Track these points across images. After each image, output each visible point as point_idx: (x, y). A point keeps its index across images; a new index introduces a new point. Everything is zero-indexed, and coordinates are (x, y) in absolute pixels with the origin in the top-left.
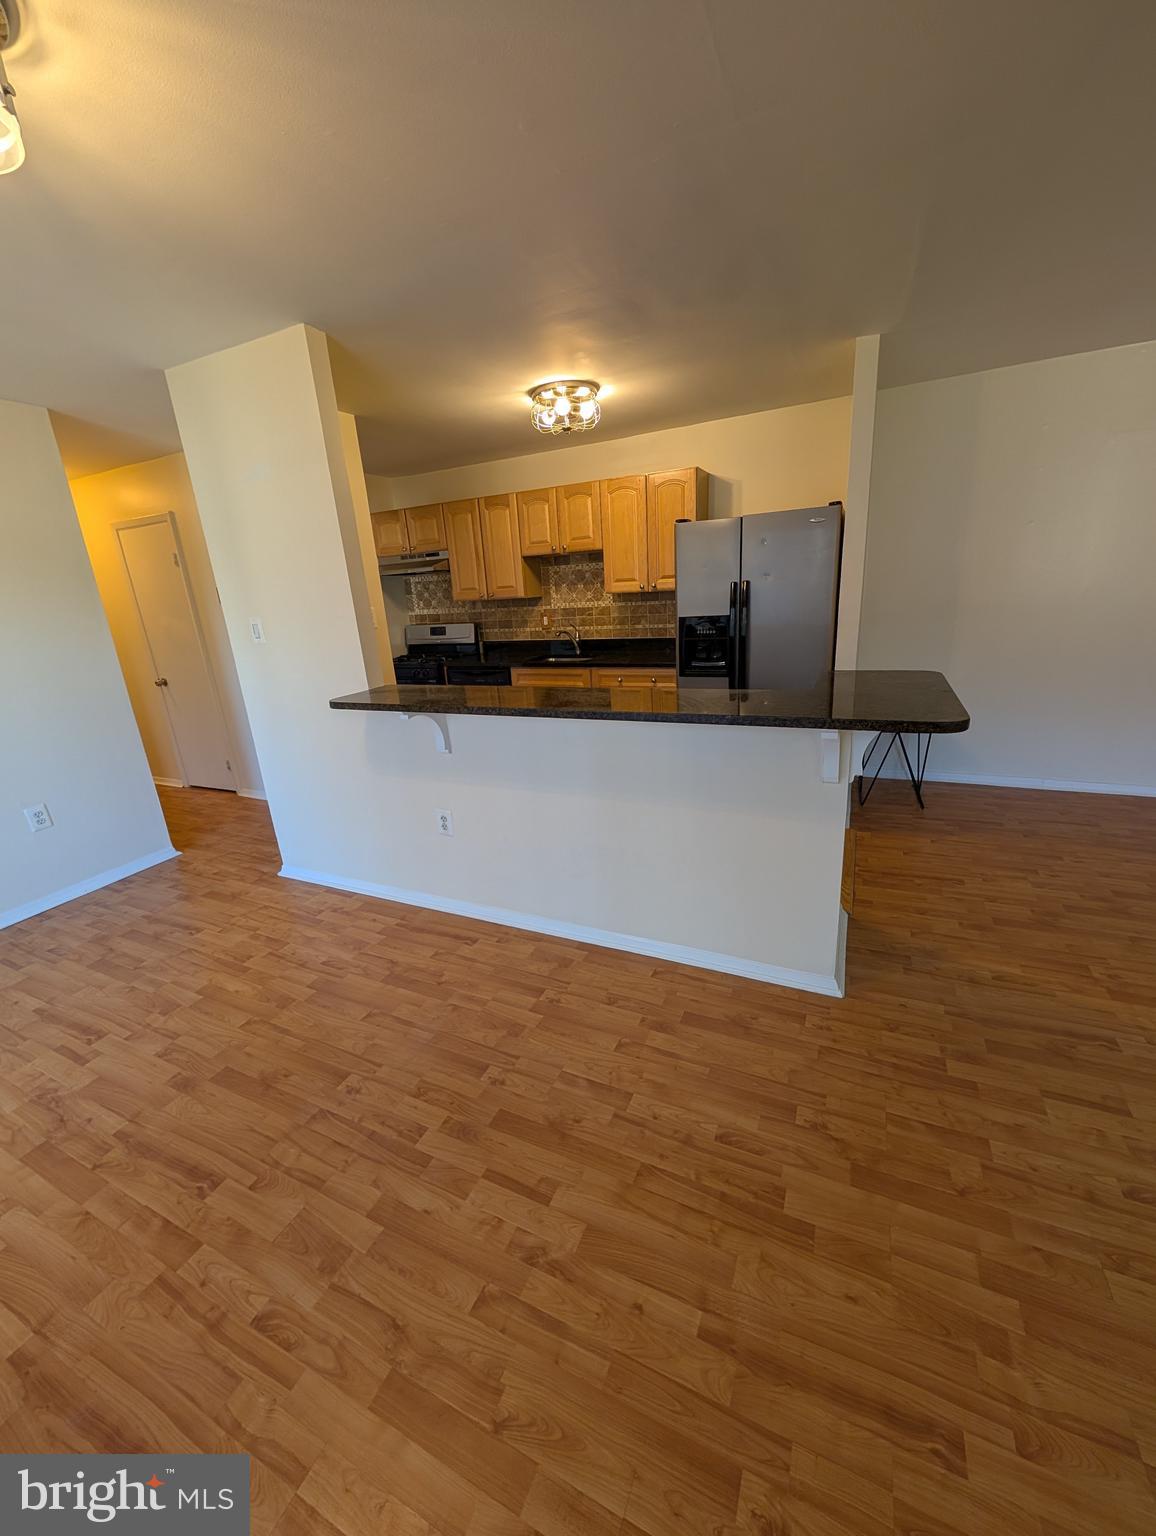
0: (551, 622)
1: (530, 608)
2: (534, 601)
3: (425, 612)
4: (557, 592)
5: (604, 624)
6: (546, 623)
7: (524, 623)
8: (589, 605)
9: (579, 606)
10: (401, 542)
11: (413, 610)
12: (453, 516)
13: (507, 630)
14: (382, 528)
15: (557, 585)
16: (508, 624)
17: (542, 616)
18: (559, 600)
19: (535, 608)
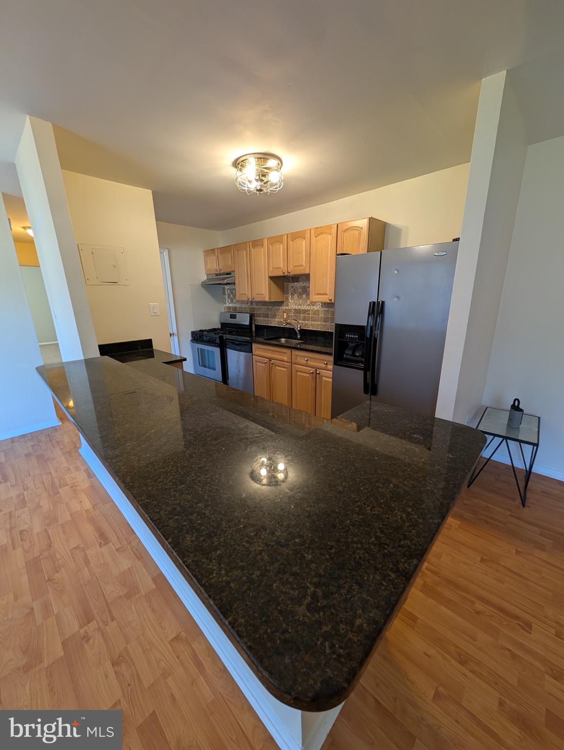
0: (288, 316)
1: (278, 307)
2: (281, 303)
3: (231, 305)
4: (292, 299)
5: (316, 321)
6: (285, 317)
7: (274, 316)
8: (308, 308)
9: (303, 308)
10: (215, 266)
11: (226, 304)
12: (237, 251)
13: (266, 319)
14: (208, 258)
15: (292, 295)
16: (266, 316)
17: (284, 312)
18: (293, 303)
19: (281, 308)
